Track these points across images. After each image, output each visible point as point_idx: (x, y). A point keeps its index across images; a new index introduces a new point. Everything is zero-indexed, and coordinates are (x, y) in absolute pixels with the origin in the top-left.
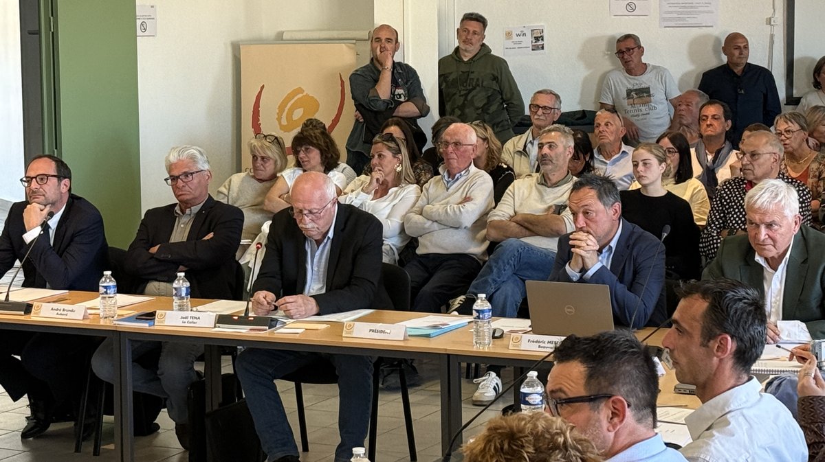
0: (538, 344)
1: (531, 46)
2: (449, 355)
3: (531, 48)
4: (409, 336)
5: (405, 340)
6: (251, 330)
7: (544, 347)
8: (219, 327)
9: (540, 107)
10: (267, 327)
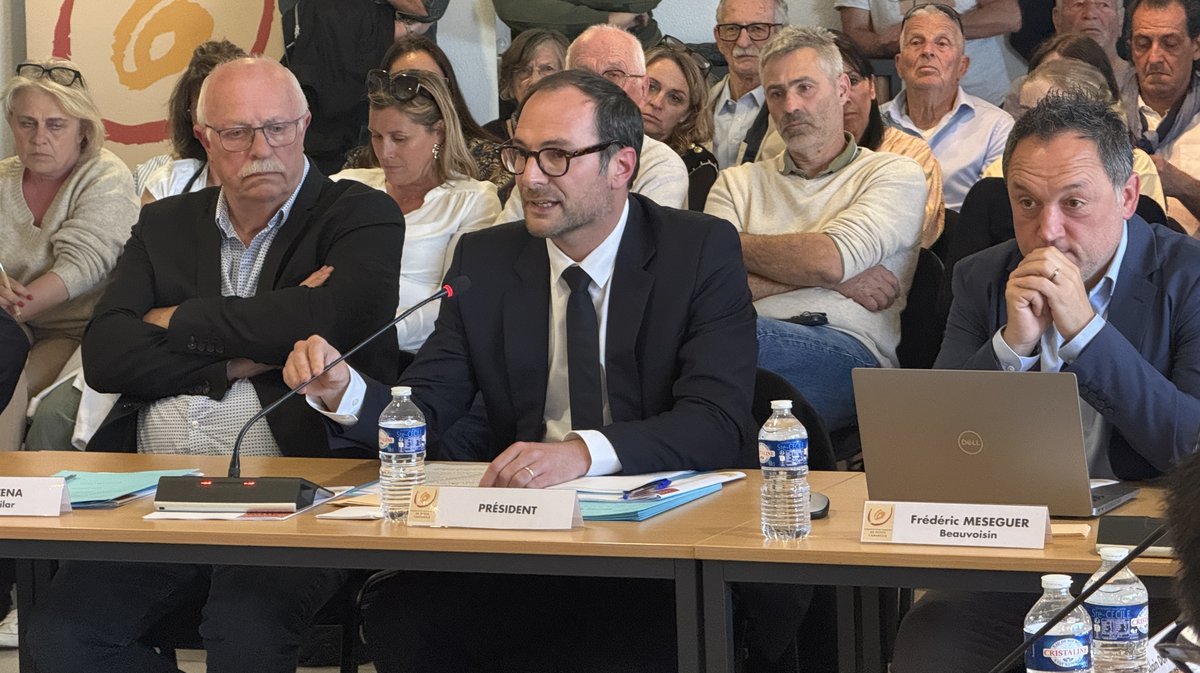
0: (939, 527)
2: (699, 563)
4: (586, 519)
5: (575, 529)
6: (250, 513)
7: (956, 535)
8: (162, 509)
9: (742, 27)
10: (294, 505)
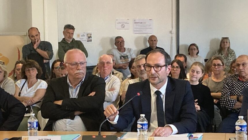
1: (86, 40)
3: (87, 41)
